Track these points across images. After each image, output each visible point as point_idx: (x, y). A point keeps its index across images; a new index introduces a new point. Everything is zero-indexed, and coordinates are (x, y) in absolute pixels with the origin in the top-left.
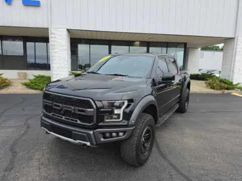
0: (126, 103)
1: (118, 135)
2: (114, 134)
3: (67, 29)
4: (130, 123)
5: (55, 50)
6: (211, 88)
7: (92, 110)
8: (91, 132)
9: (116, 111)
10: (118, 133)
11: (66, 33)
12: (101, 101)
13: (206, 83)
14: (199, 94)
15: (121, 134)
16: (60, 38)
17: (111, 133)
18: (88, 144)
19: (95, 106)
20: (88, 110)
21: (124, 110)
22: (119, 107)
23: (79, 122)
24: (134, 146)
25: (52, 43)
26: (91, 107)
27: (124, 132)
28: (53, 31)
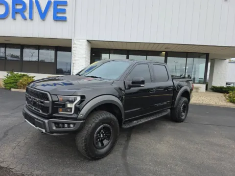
0: (79, 99)
1: (69, 127)
2: (66, 125)
3: (88, 41)
4: (79, 117)
5: (76, 58)
6: (231, 101)
7: (48, 102)
8: (46, 121)
9: (69, 105)
10: (69, 124)
11: (85, 43)
12: (56, 95)
13: (225, 96)
14: (215, 107)
15: (72, 126)
16: (80, 47)
17: (63, 124)
18: (44, 131)
19: (50, 99)
20: (46, 102)
21: (76, 104)
22: (72, 102)
23: (41, 112)
24: (84, 138)
25: (74, 52)
26: (48, 100)
27: (74, 124)
28: (75, 42)
